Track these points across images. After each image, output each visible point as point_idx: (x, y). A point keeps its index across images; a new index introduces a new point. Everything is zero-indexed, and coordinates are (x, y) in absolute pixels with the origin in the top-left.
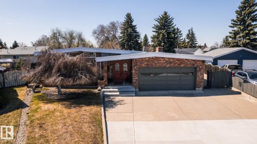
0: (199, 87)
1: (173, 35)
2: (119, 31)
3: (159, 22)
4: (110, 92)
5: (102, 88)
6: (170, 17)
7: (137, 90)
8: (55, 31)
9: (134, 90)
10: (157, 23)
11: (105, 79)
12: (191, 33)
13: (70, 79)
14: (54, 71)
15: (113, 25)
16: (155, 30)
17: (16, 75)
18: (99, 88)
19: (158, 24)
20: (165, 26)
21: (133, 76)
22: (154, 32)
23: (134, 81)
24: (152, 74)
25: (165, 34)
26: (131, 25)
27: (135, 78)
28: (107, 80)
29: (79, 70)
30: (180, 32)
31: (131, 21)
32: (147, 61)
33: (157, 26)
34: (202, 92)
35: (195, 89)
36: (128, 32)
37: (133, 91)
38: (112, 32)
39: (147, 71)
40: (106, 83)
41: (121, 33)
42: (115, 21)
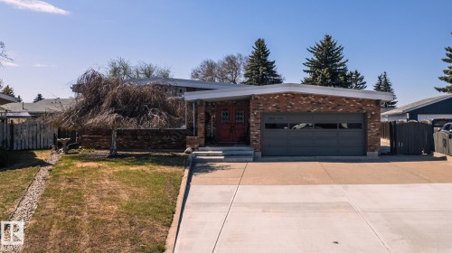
0: (373, 151)
1: (342, 78)
2: (243, 72)
3: (316, 54)
4: (208, 155)
5: (193, 150)
6: (337, 46)
7: (259, 154)
8: (118, 65)
9: (252, 152)
10: (312, 57)
11: (201, 134)
12: (383, 83)
13: (132, 119)
14: (104, 105)
15: (231, 63)
16: (309, 69)
17: (35, 129)
18: (188, 149)
19: (315, 58)
20: (327, 62)
21: (251, 129)
22: (308, 72)
23: (253, 137)
24: (287, 125)
25: (328, 76)
26: (265, 60)
27: (255, 132)
28: (203, 135)
29: (150, 106)
30: (362, 79)
31: (265, 53)
32: (277, 101)
33: (313, 62)
34: (378, 158)
35: (365, 155)
36: (259, 73)
37: (249, 155)
38: (229, 76)
39: (277, 121)
40: (203, 141)
41: (246, 76)
42: (236, 55)
